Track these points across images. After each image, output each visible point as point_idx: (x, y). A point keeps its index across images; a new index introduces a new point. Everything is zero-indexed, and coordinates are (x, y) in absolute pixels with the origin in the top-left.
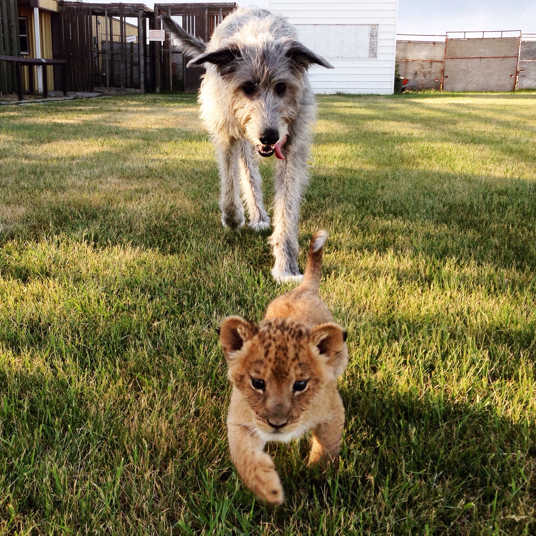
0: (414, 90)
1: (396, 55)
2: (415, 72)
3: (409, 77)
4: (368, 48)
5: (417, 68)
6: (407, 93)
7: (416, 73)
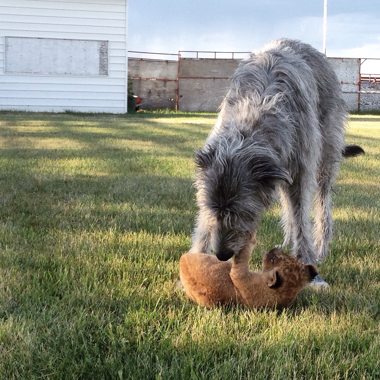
0: (149, 110)
1: (128, 72)
2: (148, 91)
3: (143, 96)
4: (98, 65)
5: (150, 87)
6: (142, 113)
7: (150, 92)
